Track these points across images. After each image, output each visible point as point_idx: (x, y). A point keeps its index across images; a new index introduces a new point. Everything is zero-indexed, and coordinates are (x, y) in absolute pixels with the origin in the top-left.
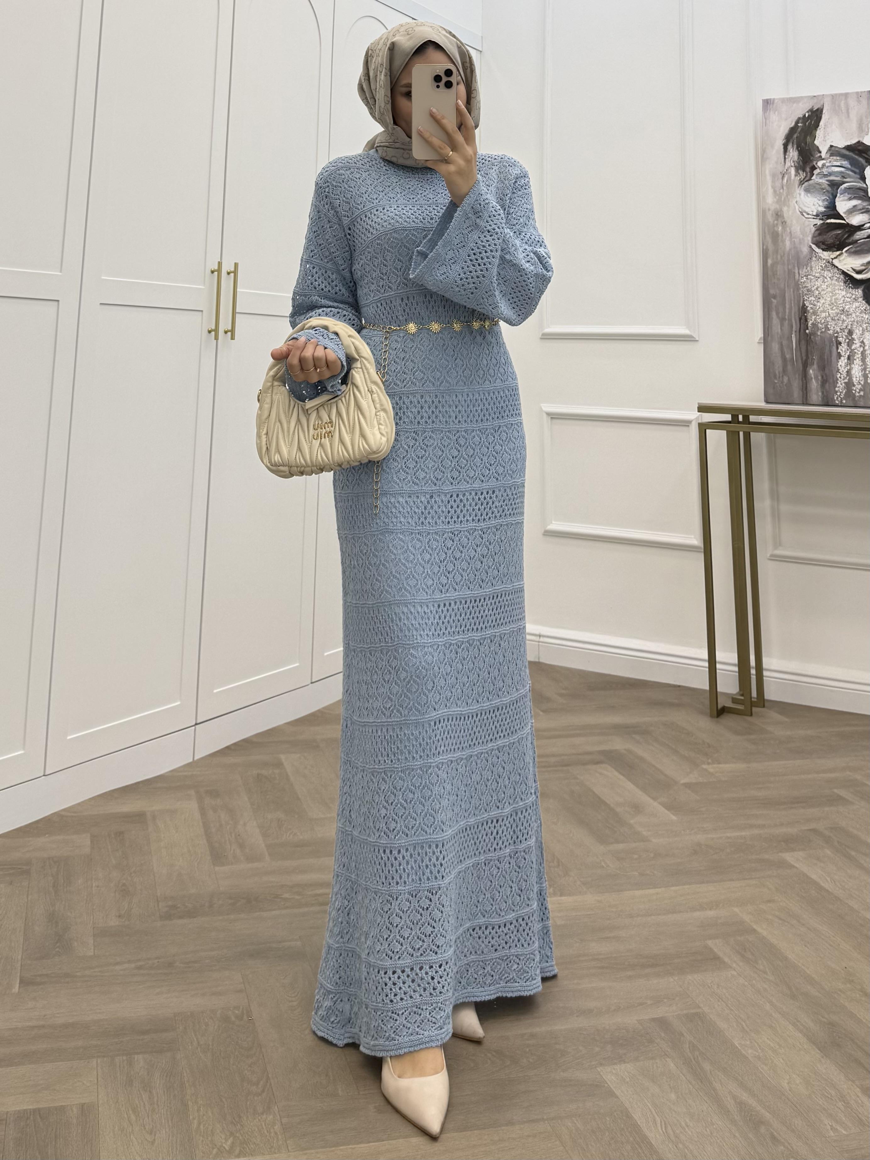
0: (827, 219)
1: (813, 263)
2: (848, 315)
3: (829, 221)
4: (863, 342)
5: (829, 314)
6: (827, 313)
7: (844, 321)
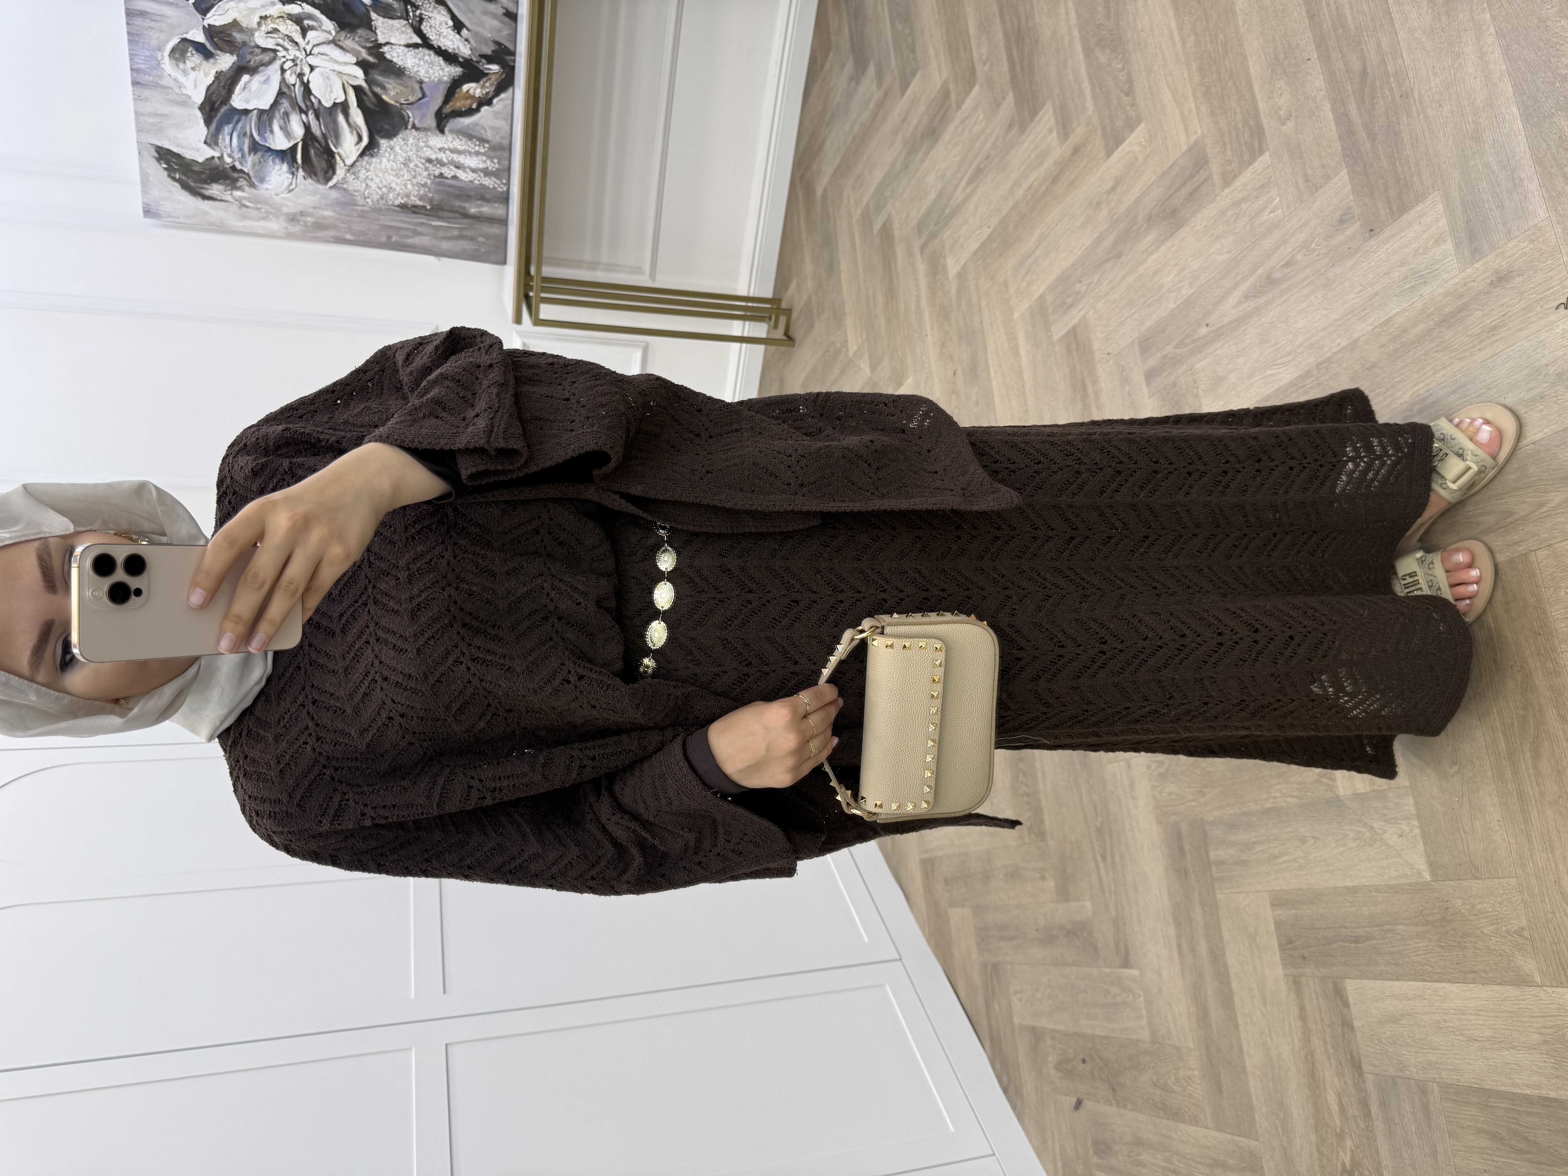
0: (297, 163)
1: (350, 188)
2: (408, 159)
3: (299, 161)
4: (440, 149)
5: (410, 180)
6: (408, 182)
7: (416, 166)
